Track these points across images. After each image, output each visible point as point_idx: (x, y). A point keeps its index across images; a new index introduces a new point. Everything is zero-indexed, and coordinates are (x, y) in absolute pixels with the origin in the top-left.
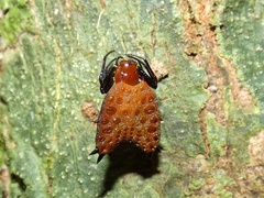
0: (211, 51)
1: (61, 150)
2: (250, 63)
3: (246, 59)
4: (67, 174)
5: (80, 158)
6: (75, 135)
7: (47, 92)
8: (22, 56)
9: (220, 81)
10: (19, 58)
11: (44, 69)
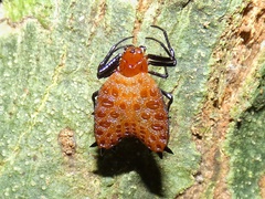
2: (245, 169)
3: (243, 164)
4: (12, 193)
5: (33, 183)
6: (39, 156)
7: (30, 95)
8: (19, 41)
9: (209, 174)
11: (38, 70)
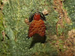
0: (60, 8)
1: (19, 30)
2: (71, 11)
3: (70, 10)
4: (20, 37)
5: (24, 33)
6: (22, 27)
7: (15, 14)
8: (9, 3)
9: (62, 16)
10: (8, 3)
11: (15, 8)
